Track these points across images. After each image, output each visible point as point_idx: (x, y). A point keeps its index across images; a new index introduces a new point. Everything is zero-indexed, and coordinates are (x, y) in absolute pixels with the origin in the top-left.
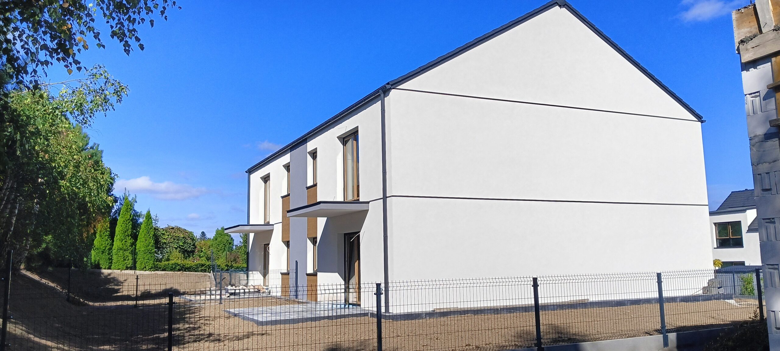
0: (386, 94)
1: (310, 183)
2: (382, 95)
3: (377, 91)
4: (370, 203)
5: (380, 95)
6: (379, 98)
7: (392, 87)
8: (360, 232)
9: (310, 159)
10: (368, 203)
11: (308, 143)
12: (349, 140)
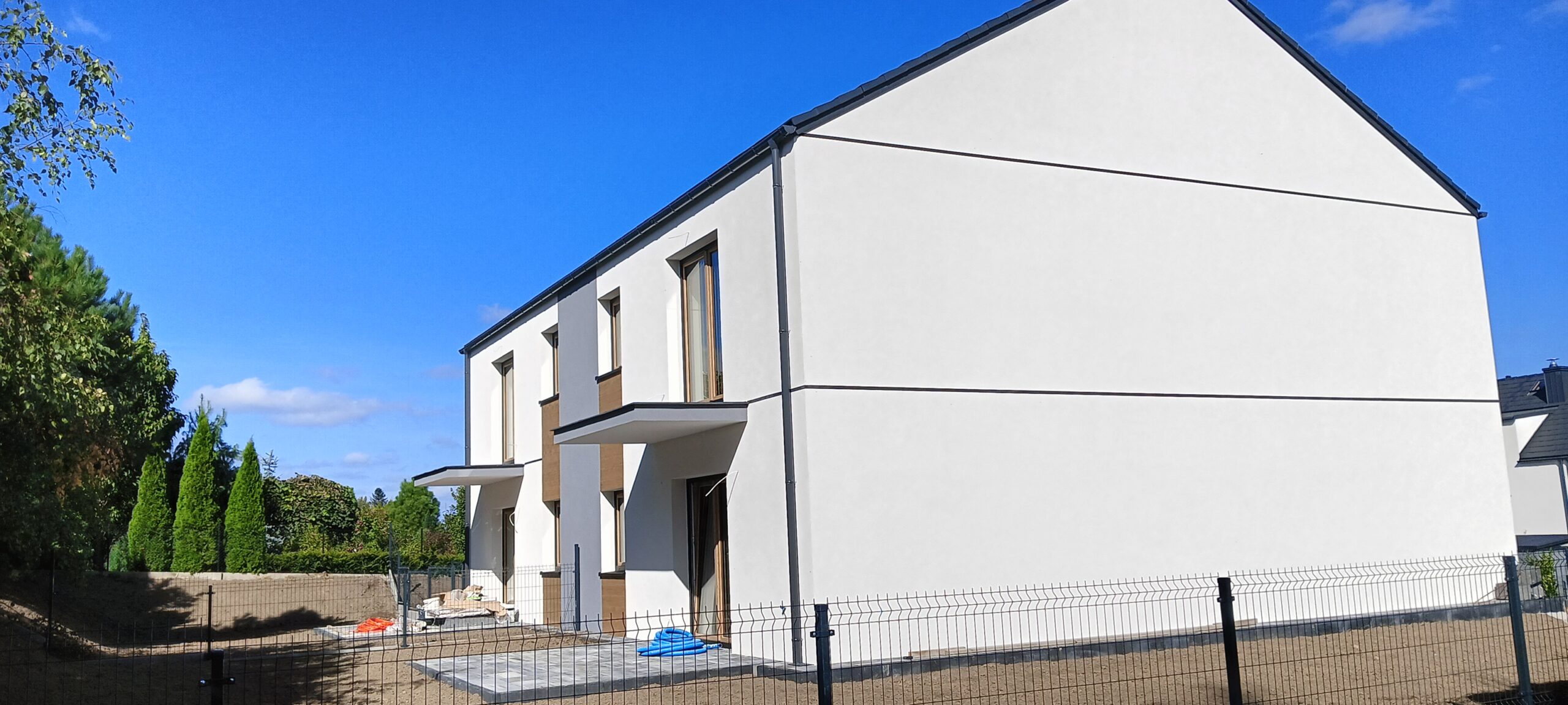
0: (785, 149)
1: (605, 368)
2: (775, 151)
3: (763, 143)
4: (750, 405)
5: (769, 152)
6: (769, 159)
7: (798, 132)
8: (725, 475)
9: (603, 315)
10: (745, 405)
11: (598, 279)
12: (694, 265)
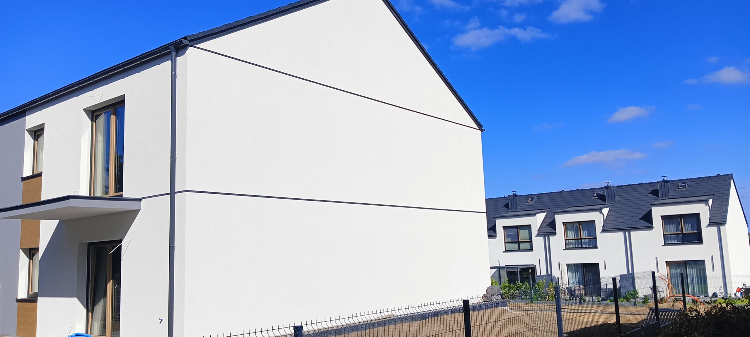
0: (180, 52)
2: (174, 53)
3: (166, 47)
4: (143, 200)
5: (170, 53)
6: (170, 56)
7: (190, 44)
8: (121, 241)
9: (29, 140)
10: (140, 200)
11: (27, 117)
12: (101, 114)
